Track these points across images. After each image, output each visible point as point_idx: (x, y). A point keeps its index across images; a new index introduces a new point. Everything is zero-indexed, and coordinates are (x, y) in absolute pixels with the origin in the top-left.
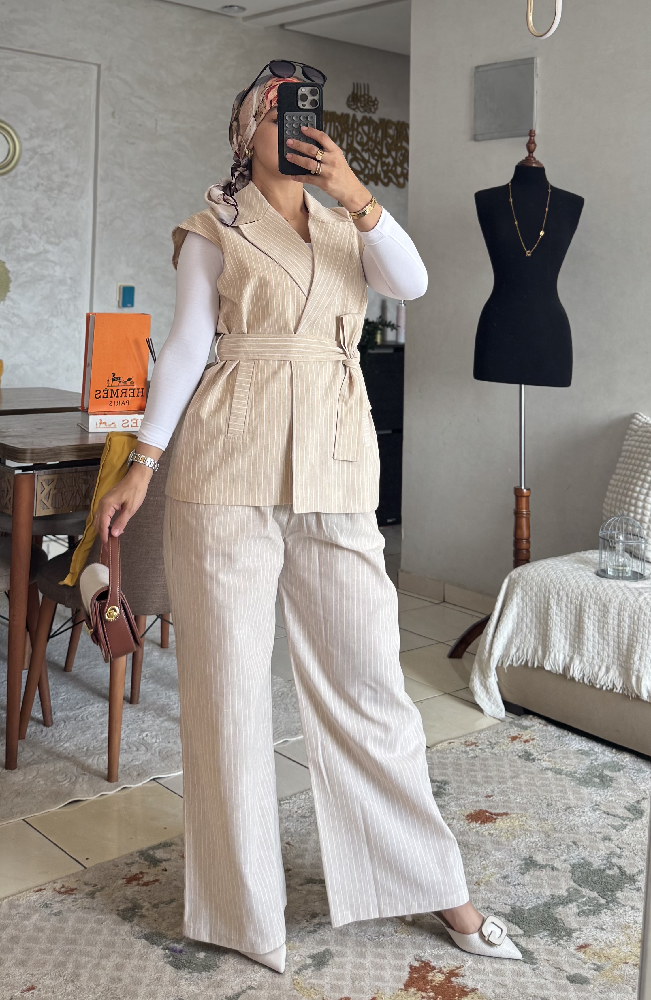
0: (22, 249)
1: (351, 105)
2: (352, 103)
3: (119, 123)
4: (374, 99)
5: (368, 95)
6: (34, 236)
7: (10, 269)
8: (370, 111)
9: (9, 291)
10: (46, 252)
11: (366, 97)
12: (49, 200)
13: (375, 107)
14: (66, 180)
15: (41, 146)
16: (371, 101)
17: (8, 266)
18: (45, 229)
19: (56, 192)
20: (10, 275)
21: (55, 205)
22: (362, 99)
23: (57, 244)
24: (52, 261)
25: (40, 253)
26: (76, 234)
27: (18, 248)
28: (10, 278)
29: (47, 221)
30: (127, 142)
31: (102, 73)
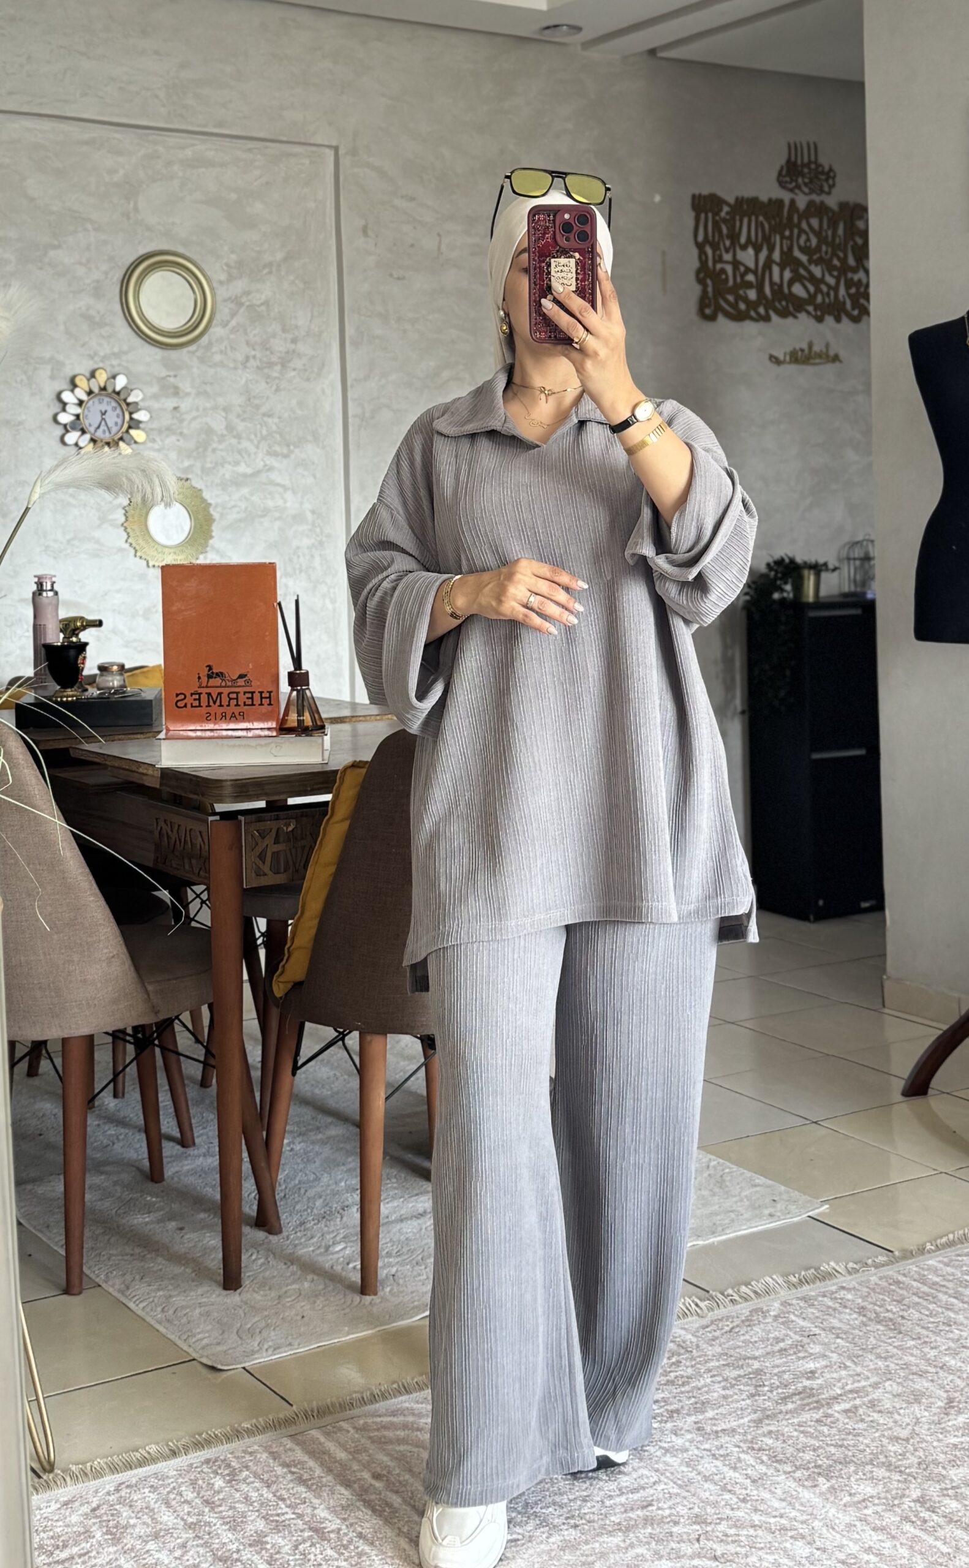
0: (228, 467)
1: (786, 182)
2: (788, 179)
3: (376, 245)
4: (827, 169)
5: (816, 162)
6: (245, 444)
7: (210, 501)
8: (822, 191)
9: (211, 537)
10: (271, 469)
11: (813, 166)
12: (267, 383)
13: (831, 182)
14: (293, 346)
15: (248, 293)
16: (823, 173)
17: (206, 495)
18: (264, 432)
19: (278, 368)
20: (211, 511)
21: (277, 390)
22: (806, 170)
23: (286, 456)
24: (278, 485)
25: (259, 472)
26: (316, 438)
27: (223, 466)
28: (211, 515)
29: (266, 419)
30: (391, 275)
31: (341, 161)
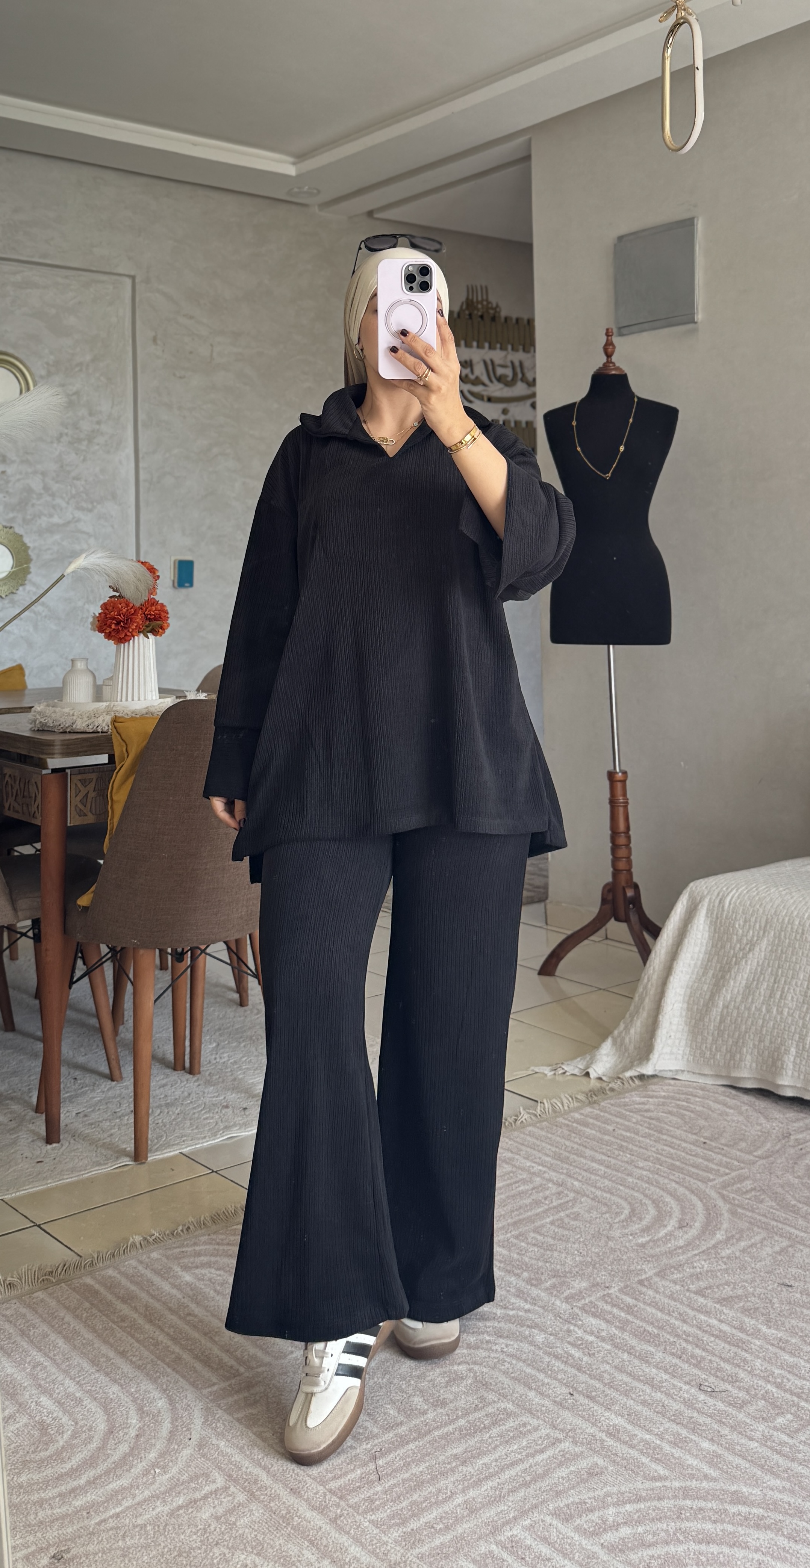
0: (44, 518)
3: (163, 351)
4: (495, 305)
5: (487, 300)
6: (58, 501)
7: (29, 545)
9: (30, 573)
10: (79, 520)
11: (485, 303)
12: (77, 454)
14: (97, 427)
16: (492, 309)
17: (27, 540)
18: (74, 492)
19: (85, 443)
20: (30, 552)
21: (84, 460)
22: (480, 306)
23: (90, 511)
24: (84, 532)
25: (69, 522)
26: (114, 497)
27: (40, 517)
28: (30, 556)
29: (75, 482)
30: (174, 375)
31: (137, 287)
